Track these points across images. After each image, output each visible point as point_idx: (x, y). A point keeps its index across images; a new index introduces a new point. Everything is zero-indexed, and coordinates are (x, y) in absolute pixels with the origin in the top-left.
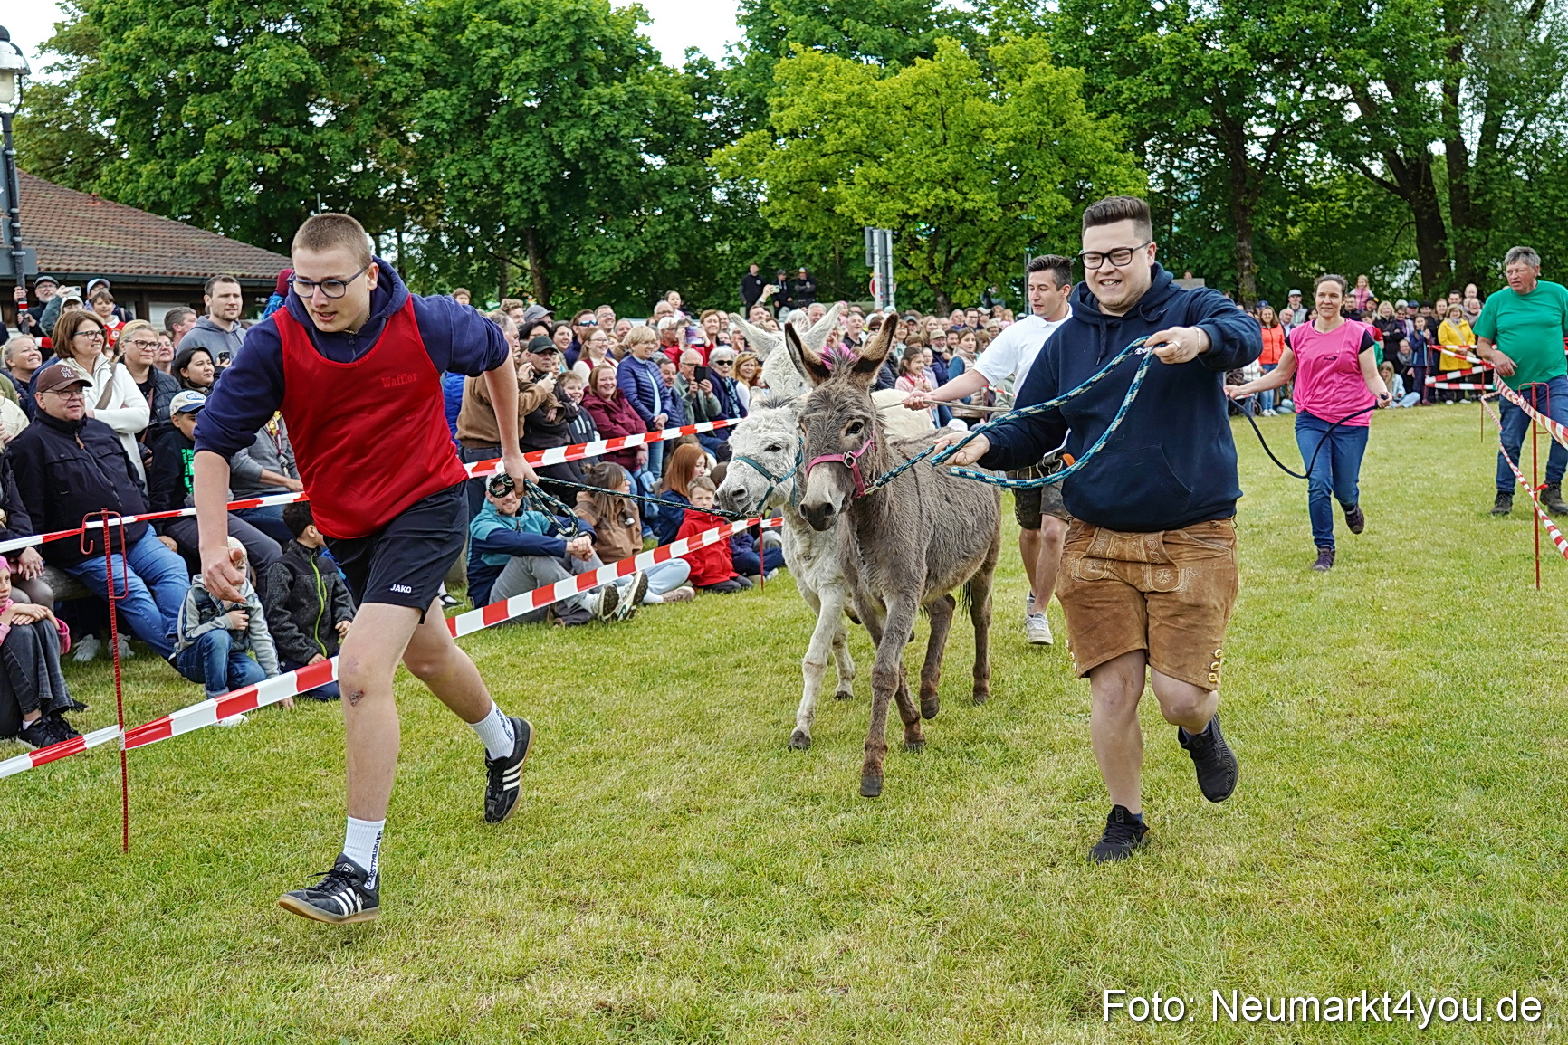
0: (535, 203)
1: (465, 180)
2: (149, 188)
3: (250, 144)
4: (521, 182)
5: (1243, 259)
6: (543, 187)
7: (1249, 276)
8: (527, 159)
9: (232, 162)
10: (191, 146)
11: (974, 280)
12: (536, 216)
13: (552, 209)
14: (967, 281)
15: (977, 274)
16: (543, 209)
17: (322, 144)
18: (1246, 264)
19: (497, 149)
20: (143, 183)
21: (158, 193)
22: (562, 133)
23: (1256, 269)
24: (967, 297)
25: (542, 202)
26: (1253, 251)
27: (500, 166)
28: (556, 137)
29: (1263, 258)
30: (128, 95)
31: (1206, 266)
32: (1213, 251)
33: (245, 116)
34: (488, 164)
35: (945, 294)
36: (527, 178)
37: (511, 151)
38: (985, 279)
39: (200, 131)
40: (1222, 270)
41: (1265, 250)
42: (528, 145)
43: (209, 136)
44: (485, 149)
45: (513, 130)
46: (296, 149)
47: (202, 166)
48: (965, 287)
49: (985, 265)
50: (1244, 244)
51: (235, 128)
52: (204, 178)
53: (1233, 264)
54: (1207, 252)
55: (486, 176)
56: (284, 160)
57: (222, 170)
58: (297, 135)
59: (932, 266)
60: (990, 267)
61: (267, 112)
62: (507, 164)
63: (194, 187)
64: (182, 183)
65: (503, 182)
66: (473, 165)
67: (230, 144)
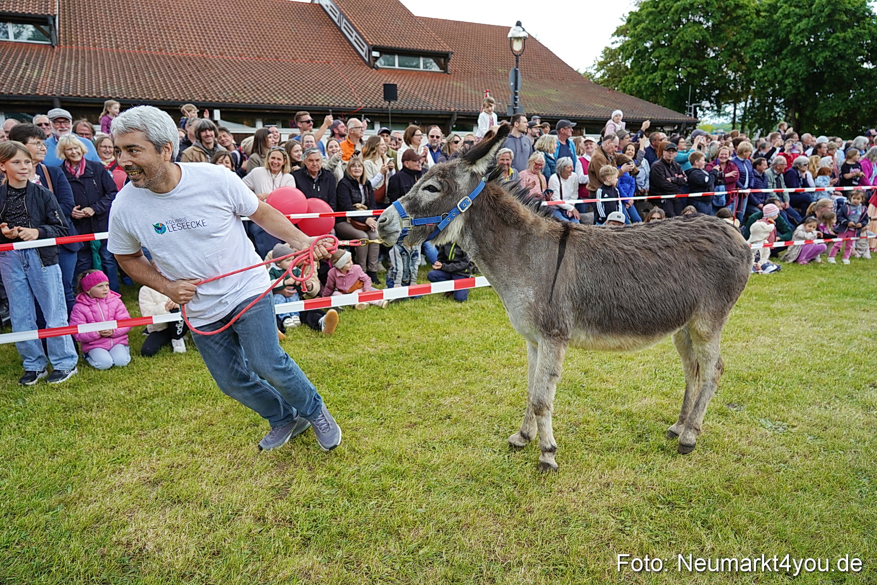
0: (799, 87)
1: (766, 78)
4: (793, 78)
6: (803, 79)
8: (797, 68)
9: (669, 74)
10: (655, 69)
12: (799, 93)
13: (807, 89)
16: (802, 89)
17: (705, 65)
19: (783, 64)
20: (636, 82)
21: (640, 87)
22: (817, 55)
25: (802, 86)
27: (783, 72)
28: (813, 57)
33: (676, 56)
34: (777, 71)
36: (796, 77)
37: (789, 65)
39: (658, 63)
42: (798, 62)
43: (662, 64)
44: (777, 65)
45: (793, 55)
46: (693, 68)
51: (672, 62)
55: (776, 76)
56: (689, 73)
57: (664, 77)
61: (685, 54)
62: (787, 71)
63: (653, 85)
64: (649, 83)
65: (783, 79)
66: (770, 72)
67: (669, 67)
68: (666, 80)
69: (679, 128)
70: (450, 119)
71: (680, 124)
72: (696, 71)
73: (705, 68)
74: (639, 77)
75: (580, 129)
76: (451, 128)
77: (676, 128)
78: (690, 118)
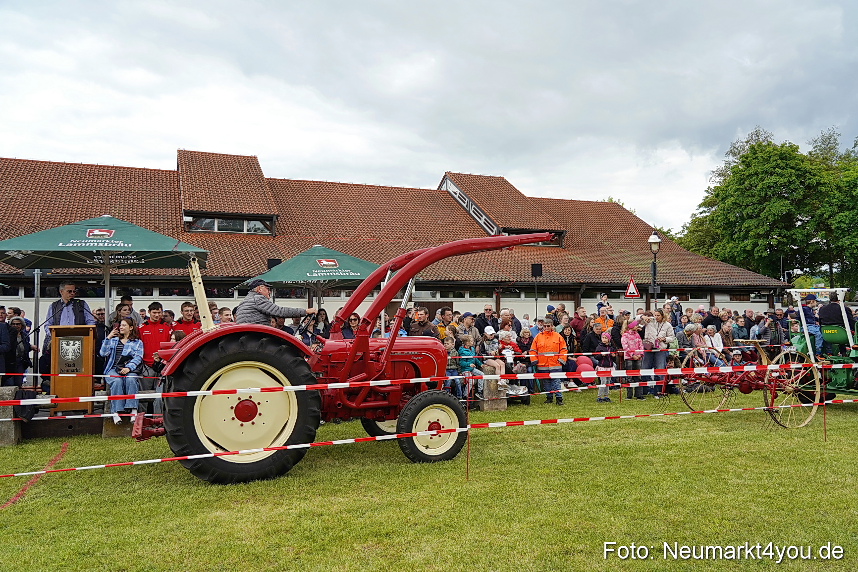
2: (730, 252)
3: (767, 235)
9: (760, 243)
10: (745, 237)
17: (794, 234)
20: (728, 250)
21: (732, 254)
30: (726, 221)
39: (748, 232)
43: (752, 233)
46: (784, 237)
47: (748, 243)
51: (761, 231)
52: (748, 248)
56: (779, 242)
57: (755, 245)
58: (785, 232)
61: (774, 224)
63: (745, 251)
64: (741, 250)
67: (758, 236)
68: (758, 248)
69: (775, 292)
70: (580, 289)
71: (775, 288)
72: (785, 240)
73: (794, 237)
74: (731, 245)
75: (686, 295)
76: (580, 296)
77: (772, 292)
78: (784, 284)
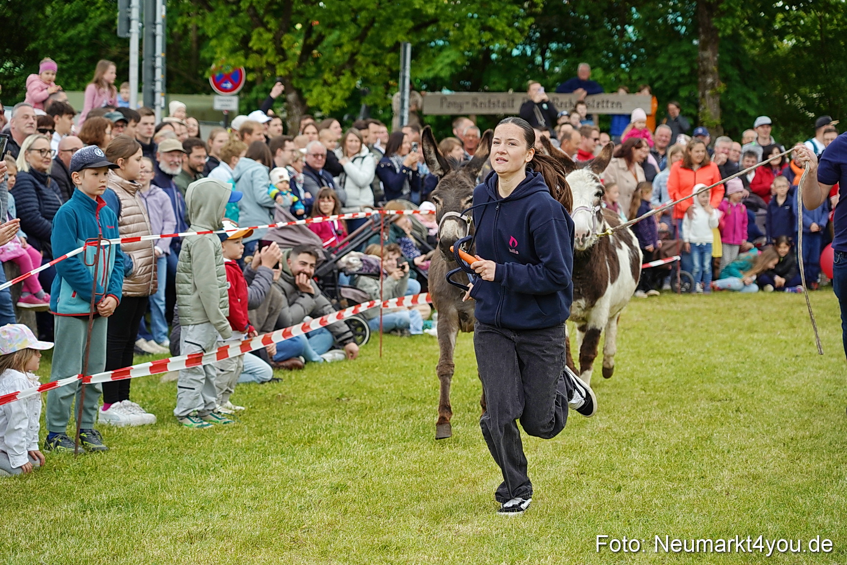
5: (705, 73)
7: (712, 96)
11: (338, 73)
14: (328, 76)
15: (343, 67)
18: (710, 80)
23: (721, 88)
24: (327, 99)
26: (720, 65)
29: (733, 72)
31: (660, 77)
32: (670, 58)
35: (299, 92)
38: (354, 75)
40: (680, 85)
41: (737, 63)
48: (325, 83)
49: (353, 54)
50: (708, 54)
53: (694, 76)
54: (661, 60)
59: (281, 52)
60: (359, 58)
